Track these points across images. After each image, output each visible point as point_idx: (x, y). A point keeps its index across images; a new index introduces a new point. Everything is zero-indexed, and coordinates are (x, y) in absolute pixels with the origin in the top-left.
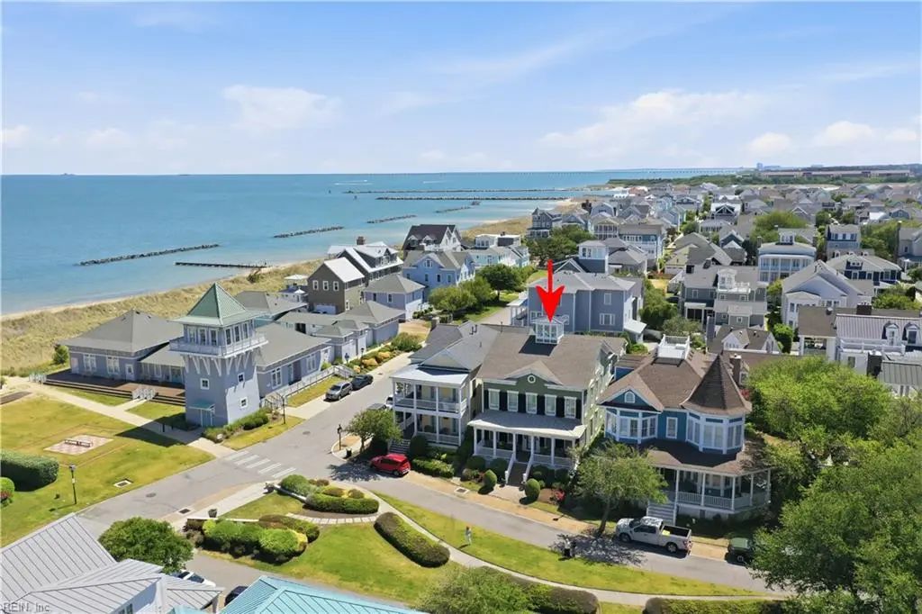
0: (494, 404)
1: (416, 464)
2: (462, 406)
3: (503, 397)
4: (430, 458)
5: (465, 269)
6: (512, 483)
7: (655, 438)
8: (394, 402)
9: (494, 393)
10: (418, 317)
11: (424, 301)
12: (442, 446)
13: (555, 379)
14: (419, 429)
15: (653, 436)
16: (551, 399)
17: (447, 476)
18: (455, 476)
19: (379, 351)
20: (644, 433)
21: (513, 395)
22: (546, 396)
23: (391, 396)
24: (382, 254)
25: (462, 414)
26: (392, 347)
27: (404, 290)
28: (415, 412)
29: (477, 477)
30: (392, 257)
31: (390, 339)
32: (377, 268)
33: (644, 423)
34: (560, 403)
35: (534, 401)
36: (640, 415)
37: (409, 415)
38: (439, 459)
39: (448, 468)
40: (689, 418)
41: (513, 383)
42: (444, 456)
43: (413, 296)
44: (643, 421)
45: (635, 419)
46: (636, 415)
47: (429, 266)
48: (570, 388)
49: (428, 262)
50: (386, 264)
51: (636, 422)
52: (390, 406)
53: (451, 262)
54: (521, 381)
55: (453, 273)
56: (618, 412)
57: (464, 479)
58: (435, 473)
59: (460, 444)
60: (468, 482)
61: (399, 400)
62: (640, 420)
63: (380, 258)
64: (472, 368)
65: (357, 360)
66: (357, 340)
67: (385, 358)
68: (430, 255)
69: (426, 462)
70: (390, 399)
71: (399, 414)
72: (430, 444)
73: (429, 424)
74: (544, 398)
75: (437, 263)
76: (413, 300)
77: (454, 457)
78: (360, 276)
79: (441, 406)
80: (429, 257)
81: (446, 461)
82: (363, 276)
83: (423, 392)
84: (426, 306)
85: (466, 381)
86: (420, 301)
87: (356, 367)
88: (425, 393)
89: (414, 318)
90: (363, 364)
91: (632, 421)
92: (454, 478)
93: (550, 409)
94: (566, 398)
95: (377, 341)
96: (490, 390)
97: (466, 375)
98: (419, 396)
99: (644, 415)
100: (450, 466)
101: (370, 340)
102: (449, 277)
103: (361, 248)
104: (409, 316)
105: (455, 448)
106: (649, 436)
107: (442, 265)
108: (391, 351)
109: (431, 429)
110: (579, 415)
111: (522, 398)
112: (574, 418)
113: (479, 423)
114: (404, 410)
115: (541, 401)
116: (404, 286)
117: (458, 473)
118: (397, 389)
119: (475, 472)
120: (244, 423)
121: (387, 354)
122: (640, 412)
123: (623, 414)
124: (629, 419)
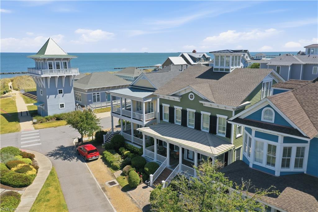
2: (146, 116)
3: (172, 111)
7: (302, 174)
9: (166, 108)
13: (210, 98)
15: (299, 170)
16: (205, 116)
18: (120, 169)
20: (286, 163)
21: (178, 110)
22: (202, 112)
24: (201, 56)
30: (207, 59)
33: (287, 152)
34: (213, 121)
36: (281, 139)
41: (178, 99)
44: (285, 149)
45: (272, 143)
46: (275, 139)
48: (222, 107)
51: (275, 147)
54: (184, 97)
56: (254, 132)
62: (280, 146)
64: (159, 88)
74: (200, 114)
91: (269, 146)
92: (119, 171)
94: (218, 116)
96: (163, 105)
99: (286, 140)
106: (292, 169)
110: (229, 135)
111: (184, 113)
112: (224, 136)
115: (198, 116)
120: (57, 116)
122: (281, 136)
123: (258, 135)
124: (266, 142)
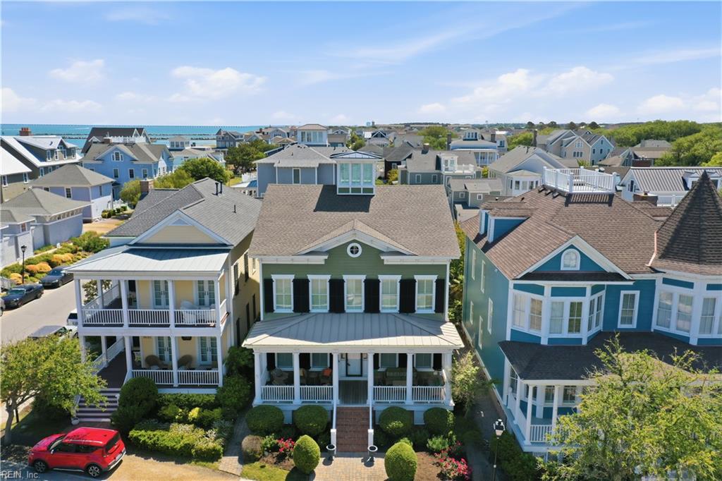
0: (284, 303)
1: (137, 439)
2: (221, 313)
3: (301, 288)
4: (165, 422)
5: (162, 164)
6: (345, 451)
7: (600, 332)
8: (79, 319)
9: (284, 285)
10: (109, 216)
11: (115, 198)
12: (184, 391)
13: (400, 246)
14: (136, 365)
15: (598, 329)
16: (390, 284)
17: (210, 457)
18: (225, 454)
19: (55, 253)
20: (590, 324)
21: (319, 284)
22: (381, 277)
23: (75, 311)
24: (55, 145)
25: (222, 326)
26: (74, 248)
27: (88, 183)
28: (124, 333)
29: (275, 448)
30: (69, 152)
31: (70, 239)
32: (49, 163)
33: (592, 306)
34: (408, 289)
35: (358, 289)
36: (588, 291)
37: (111, 340)
38: (184, 420)
39: (208, 440)
40: (661, 288)
41: (320, 260)
42: (194, 413)
43: (100, 191)
44: (592, 303)
45: (576, 299)
46: (581, 292)
47: (118, 159)
48: (426, 260)
49: (117, 154)
50: (61, 159)
52: (74, 328)
53: (146, 154)
54: (336, 254)
55: (150, 166)
56: (548, 291)
57: (246, 459)
58: (183, 455)
59: (220, 384)
60: (257, 464)
61: (89, 316)
62: (586, 300)
63: (53, 151)
64: (234, 241)
65: (17, 266)
66: (16, 238)
67: (63, 262)
68: (119, 146)
69: (158, 433)
70: (73, 316)
71: (93, 342)
72: (161, 391)
73: (154, 351)
74: (377, 281)
75: (129, 156)
76: (101, 195)
77: (217, 412)
78: (24, 169)
79: (179, 317)
80: (117, 149)
81: (201, 423)
82: (30, 170)
83: (139, 293)
84: (118, 205)
85: (226, 266)
86: (110, 198)
87: (16, 276)
88: (145, 295)
89: (104, 217)
90: (27, 271)
91: (572, 304)
92: (225, 460)
93: (389, 301)
94: (417, 278)
95: (51, 240)
96: (274, 277)
97: (225, 256)
98: (132, 302)
100: (212, 433)
101: (41, 240)
102: (144, 171)
103: (25, 139)
104: (96, 215)
105: (213, 391)
106: (594, 330)
107: (135, 157)
108: (74, 252)
109: (159, 361)
111: (337, 288)
112: (432, 311)
113: (261, 342)
114: (102, 332)
115: (372, 289)
116: (87, 177)
117: (230, 445)
118: (84, 298)
119: (269, 440)
121: (67, 256)
122: (590, 285)
123: (556, 292)
124: (567, 300)
